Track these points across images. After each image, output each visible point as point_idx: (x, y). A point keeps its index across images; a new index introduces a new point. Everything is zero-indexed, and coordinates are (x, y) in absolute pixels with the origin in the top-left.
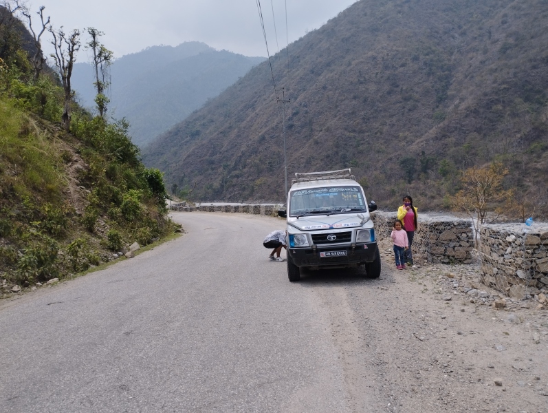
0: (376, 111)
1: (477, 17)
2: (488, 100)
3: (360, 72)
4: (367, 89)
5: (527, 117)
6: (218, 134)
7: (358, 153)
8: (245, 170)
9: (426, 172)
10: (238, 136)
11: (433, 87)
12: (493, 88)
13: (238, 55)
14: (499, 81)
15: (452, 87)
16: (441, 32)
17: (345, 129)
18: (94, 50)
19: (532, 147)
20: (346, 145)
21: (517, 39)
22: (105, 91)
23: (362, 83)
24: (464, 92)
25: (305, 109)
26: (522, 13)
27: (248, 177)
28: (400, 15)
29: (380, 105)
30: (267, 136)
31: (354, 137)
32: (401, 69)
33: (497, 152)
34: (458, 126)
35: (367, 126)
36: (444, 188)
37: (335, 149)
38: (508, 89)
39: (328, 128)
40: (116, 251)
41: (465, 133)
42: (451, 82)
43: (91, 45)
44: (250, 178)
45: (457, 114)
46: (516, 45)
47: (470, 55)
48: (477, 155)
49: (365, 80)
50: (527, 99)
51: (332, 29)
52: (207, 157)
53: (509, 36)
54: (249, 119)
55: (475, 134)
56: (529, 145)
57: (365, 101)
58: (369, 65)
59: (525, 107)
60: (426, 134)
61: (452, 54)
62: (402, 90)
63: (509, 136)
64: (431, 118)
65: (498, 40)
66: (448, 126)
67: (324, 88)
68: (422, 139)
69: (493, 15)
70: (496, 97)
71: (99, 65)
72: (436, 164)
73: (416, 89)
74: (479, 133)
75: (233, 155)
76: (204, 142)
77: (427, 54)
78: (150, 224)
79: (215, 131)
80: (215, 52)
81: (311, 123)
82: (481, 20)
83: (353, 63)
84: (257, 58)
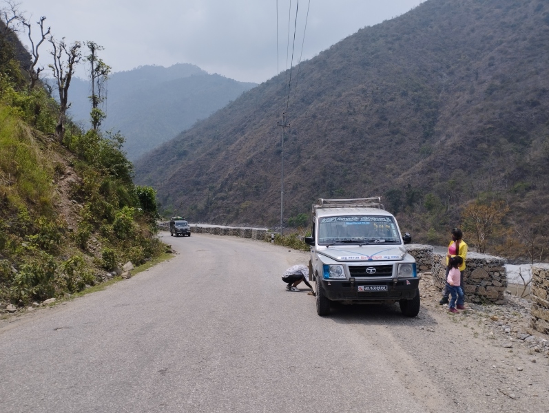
0: (364, 142)
1: (464, 58)
2: (474, 138)
3: (349, 103)
4: (356, 120)
5: (511, 157)
6: (206, 156)
7: (345, 182)
8: (231, 193)
9: (411, 205)
10: (226, 159)
11: (420, 122)
12: (479, 127)
13: (230, 79)
14: (485, 121)
15: (438, 124)
16: (429, 70)
17: (333, 158)
18: (92, 64)
19: (516, 186)
20: (333, 173)
21: (503, 82)
22: (100, 106)
23: (351, 114)
24: (450, 129)
25: (294, 136)
26: (509, 57)
27: (234, 200)
28: (390, 52)
29: (368, 136)
30: (254, 160)
31: (342, 166)
32: (390, 104)
33: (481, 189)
34: (444, 161)
35: (354, 156)
36: (429, 221)
37: (322, 177)
38: (493, 129)
39: (316, 156)
40: (110, 271)
41: (450, 169)
42: (438, 118)
43: (89, 59)
44: (236, 201)
45: (443, 149)
46: (502, 87)
47: (457, 95)
48: (462, 191)
49: (355, 112)
50: (511, 140)
51: (324, 61)
52: (193, 178)
53: (496, 77)
54: (238, 141)
55: (460, 171)
56: (513, 184)
57: (354, 131)
58: (359, 97)
59: (509, 147)
60: (413, 168)
61: (439, 92)
62: (390, 123)
63: (493, 174)
64: (417, 152)
65: (484, 82)
66: (434, 161)
67: (314, 117)
68: (408, 172)
69: (481, 56)
70: (482, 136)
71: (96, 79)
72: (421, 197)
73: (403, 123)
74: (464, 170)
75: (219, 177)
76: (191, 162)
77: (416, 91)
78: (143, 243)
79: (203, 153)
80: (207, 75)
81: (299, 150)
82: (469, 61)
83: (343, 94)
84: (249, 83)
